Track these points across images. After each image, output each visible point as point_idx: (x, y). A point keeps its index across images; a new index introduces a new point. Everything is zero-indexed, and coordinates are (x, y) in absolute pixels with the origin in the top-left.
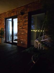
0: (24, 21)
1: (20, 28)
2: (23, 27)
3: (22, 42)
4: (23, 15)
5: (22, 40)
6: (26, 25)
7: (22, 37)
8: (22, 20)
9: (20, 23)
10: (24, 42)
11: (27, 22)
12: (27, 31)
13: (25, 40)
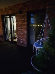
0: (23, 21)
1: (19, 27)
2: (22, 27)
3: (21, 42)
4: (22, 14)
5: (22, 39)
6: (24, 25)
7: (21, 37)
8: (20, 20)
9: (19, 22)
10: (23, 42)
11: (26, 22)
12: (26, 31)
13: (25, 40)
